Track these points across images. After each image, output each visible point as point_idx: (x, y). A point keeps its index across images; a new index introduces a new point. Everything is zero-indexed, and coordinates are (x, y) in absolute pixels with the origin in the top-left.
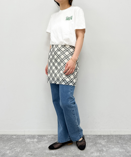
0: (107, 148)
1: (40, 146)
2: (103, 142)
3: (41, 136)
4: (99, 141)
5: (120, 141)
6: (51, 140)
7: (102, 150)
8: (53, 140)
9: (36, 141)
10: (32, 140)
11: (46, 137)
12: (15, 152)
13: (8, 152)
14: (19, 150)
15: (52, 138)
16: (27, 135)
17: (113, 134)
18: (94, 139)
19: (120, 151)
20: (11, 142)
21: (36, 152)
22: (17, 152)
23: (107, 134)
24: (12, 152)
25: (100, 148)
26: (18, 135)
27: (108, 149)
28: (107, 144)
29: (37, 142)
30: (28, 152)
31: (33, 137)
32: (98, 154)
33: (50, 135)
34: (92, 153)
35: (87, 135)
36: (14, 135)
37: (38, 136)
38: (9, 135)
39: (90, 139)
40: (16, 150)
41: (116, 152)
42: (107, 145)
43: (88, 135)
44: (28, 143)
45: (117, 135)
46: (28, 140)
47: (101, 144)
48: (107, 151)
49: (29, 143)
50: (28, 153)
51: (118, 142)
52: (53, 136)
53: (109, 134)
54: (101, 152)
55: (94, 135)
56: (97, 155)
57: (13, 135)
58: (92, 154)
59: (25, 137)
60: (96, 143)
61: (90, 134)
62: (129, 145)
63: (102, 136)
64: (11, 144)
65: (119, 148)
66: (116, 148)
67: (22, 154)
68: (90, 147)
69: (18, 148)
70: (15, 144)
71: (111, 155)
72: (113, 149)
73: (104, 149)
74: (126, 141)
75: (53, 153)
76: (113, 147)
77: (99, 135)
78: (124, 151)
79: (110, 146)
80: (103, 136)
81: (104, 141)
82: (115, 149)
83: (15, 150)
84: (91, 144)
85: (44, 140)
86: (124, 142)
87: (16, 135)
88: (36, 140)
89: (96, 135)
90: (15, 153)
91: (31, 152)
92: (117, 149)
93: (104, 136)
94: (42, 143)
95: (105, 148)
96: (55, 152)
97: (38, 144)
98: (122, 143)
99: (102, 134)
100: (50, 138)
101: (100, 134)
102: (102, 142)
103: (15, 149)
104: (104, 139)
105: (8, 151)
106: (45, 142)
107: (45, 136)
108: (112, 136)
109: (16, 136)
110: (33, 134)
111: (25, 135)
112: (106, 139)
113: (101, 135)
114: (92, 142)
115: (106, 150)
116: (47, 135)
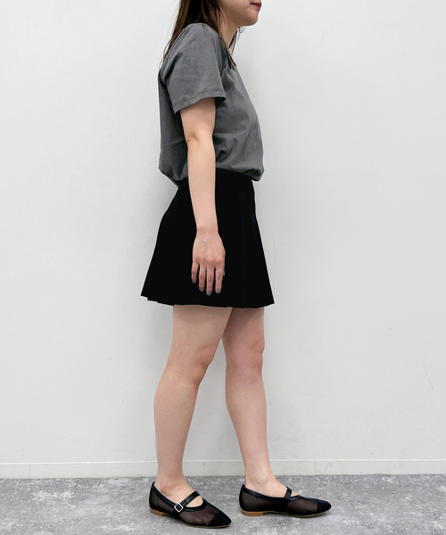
1: (81, 512)
3: (88, 481)
5: (345, 495)
6: (120, 494)
8: (126, 492)
9: (70, 497)
11: (101, 486)
14: (10, 525)
15: (123, 488)
16: (38, 480)
17: (325, 474)
21: (67, 529)
23: (304, 473)
29: (72, 501)
31: (58, 485)
35: (238, 477)
37: (77, 482)
41: (332, 526)
44: (40, 503)
45: (338, 476)
49: (45, 504)
52: (127, 480)
53: (312, 473)
62: (373, 506)
63: (288, 479)
65: (341, 514)
69: (6, 519)
78: (358, 522)
85: (97, 495)
86: (359, 497)
88: (67, 494)
94: (88, 502)
97: (77, 505)
98: (351, 499)
99: (289, 473)
100: (115, 487)
106: (98, 500)
107: (98, 481)
108: (322, 477)
112: (302, 489)
113: (284, 477)
116: (108, 479)
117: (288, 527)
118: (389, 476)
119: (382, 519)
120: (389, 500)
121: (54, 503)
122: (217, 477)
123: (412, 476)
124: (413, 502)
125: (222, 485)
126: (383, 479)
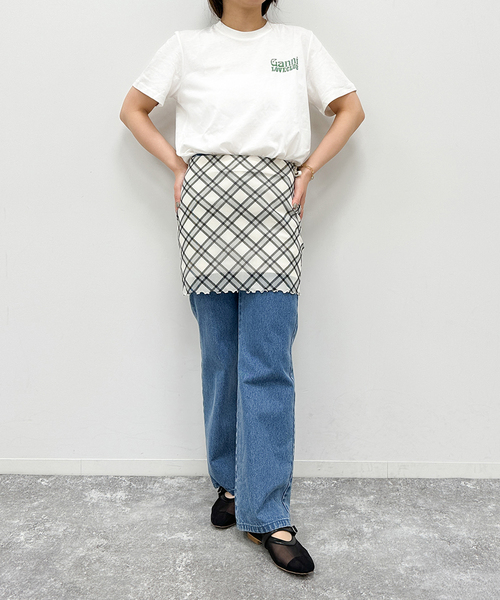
0: (375, 527)
2: (362, 505)
4: (349, 501)
7: (359, 534)
10: (108, 495)
12: (49, 537)
13: (22, 538)
18: (331, 493)
19: (421, 538)
20: (31, 502)
22: (54, 536)
24: (38, 537)
25: (350, 524)
26: (58, 477)
27: (379, 530)
28: (377, 510)
30: (93, 536)
32: (345, 547)
33: (172, 478)
34: (324, 542)
36: (44, 476)
38: (24, 476)
39: (315, 491)
40: (49, 529)
42: (376, 514)
43: (310, 479)
46: (94, 495)
47: (356, 512)
48: (374, 536)
50: (96, 541)
51: (414, 506)
54: (356, 541)
55: (328, 479)
56: (341, 549)
57: (38, 477)
58: (323, 547)
59: (83, 485)
60: (336, 508)
61: (314, 473)
64: (34, 509)
66: (409, 525)
67: (74, 545)
68: (316, 520)
70: (47, 508)
71: (392, 550)
72: (399, 530)
73: (366, 530)
74: (444, 501)
75: (184, 543)
76: (398, 521)
77: (348, 480)
79: (387, 518)
80: (363, 482)
81: (365, 499)
82: (406, 528)
83: (45, 530)
84: (321, 510)
87: (50, 476)
89: (337, 479)
90: (45, 542)
91: (106, 538)
92: (413, 531)
93: (366, 482)
95: (367, 527)
96: (191, 538)
101: (351, 476)
102: (357, 504)
103: (48, 525)
104: (365, 494)
105: (22, 534)
109: (50, 479)
110: (112, 472)
111: (82, 477)
114: (324, 505)
115: (372, 533)
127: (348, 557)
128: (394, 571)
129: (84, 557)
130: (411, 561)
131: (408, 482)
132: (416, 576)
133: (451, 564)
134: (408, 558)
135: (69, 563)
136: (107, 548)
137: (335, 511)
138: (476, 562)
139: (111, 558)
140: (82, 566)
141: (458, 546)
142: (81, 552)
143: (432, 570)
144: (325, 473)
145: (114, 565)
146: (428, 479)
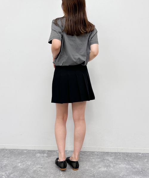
117: (110, 167)
118: (140, 153)
119: (138, 166)
120: (140, 161)
121: (42, 157)
122: (88, 152)
123: (147, 154)
124: (147, 162)
125: (90, 154)
126: (138, 154)
127: (106, 171)
128: (119, 175)
129: (36, 170)
130: (123, 173)
131: (123, 153)
132: (125, 177)
133: (134, 174)
134: (123, 172)
135: (32, 171)
136: (42, 168)
137: (103, 160)
138: (141, 174)
139: (43, 170)
140: (35, 172)
141: (136, 170)
142: (35, 169)
143: (129, 175)
144: (100, 151)
145: (44, 172)
146: (129, 153)
